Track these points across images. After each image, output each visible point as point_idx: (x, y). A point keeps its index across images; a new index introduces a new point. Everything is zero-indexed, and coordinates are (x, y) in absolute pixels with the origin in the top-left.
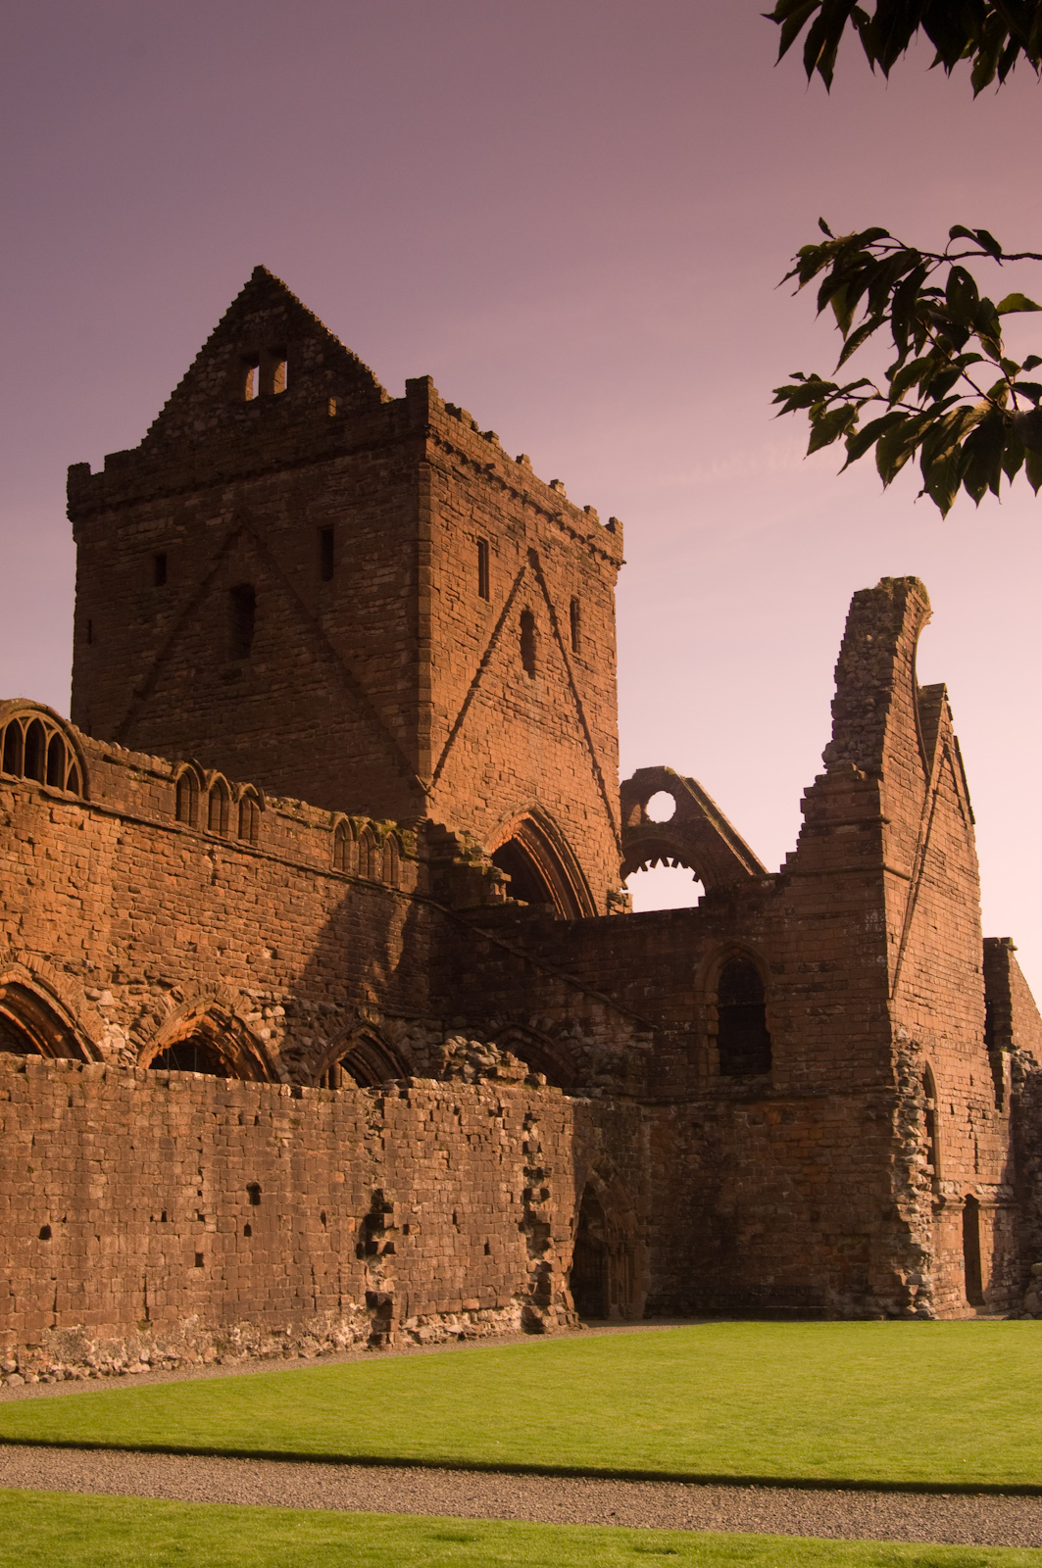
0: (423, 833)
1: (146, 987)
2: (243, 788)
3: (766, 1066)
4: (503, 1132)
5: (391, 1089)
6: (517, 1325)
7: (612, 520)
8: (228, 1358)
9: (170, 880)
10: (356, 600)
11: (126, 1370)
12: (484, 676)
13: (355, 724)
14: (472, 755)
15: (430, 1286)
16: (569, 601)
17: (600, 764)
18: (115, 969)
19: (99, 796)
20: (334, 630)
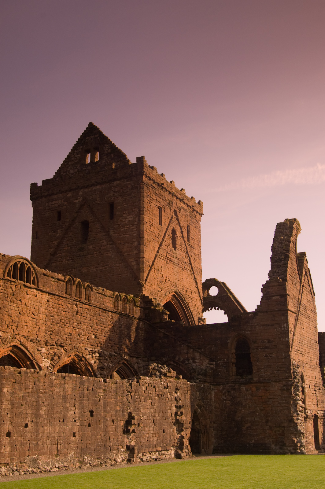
0: (142, 299)
1: (56, 347)
2: (86, 284)
3: (250, 372)
4: (169, 394)
5: (134, 380)
6: (173, 456)
7: (199, 201)
8: (83, 467)
9: (64, 313)
10: (121, 226)
11: (51, 470)
12: (160, 249)
13: (120, 264)
14: (157, 274)
15: (146, 443)
16: (186, 226)
17: (196, 277)
18: (46, 341)
19: (42, 286)
20: (114, 235)
